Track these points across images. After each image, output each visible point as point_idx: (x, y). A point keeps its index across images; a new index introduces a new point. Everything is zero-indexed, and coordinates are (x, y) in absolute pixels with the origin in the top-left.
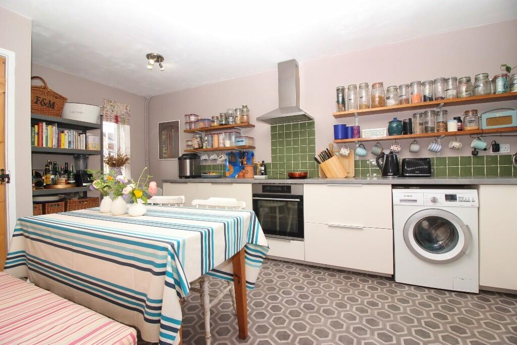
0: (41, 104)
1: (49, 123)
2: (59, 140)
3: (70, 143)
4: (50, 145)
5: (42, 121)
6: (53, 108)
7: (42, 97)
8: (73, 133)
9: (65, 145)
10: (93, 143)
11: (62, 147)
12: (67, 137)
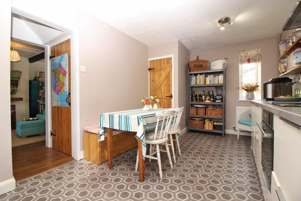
0: (196, 67)
1: (201, 74)
2: (205, 81)
3: (210, 81)
4: (201, 83)
5: (198, 74)
6: (202, 67)
7: (196, 64)
8: (212, 76)
9: (208, 83)
10: (221, 79)
11: (207, 83)
12: (209, 79)
